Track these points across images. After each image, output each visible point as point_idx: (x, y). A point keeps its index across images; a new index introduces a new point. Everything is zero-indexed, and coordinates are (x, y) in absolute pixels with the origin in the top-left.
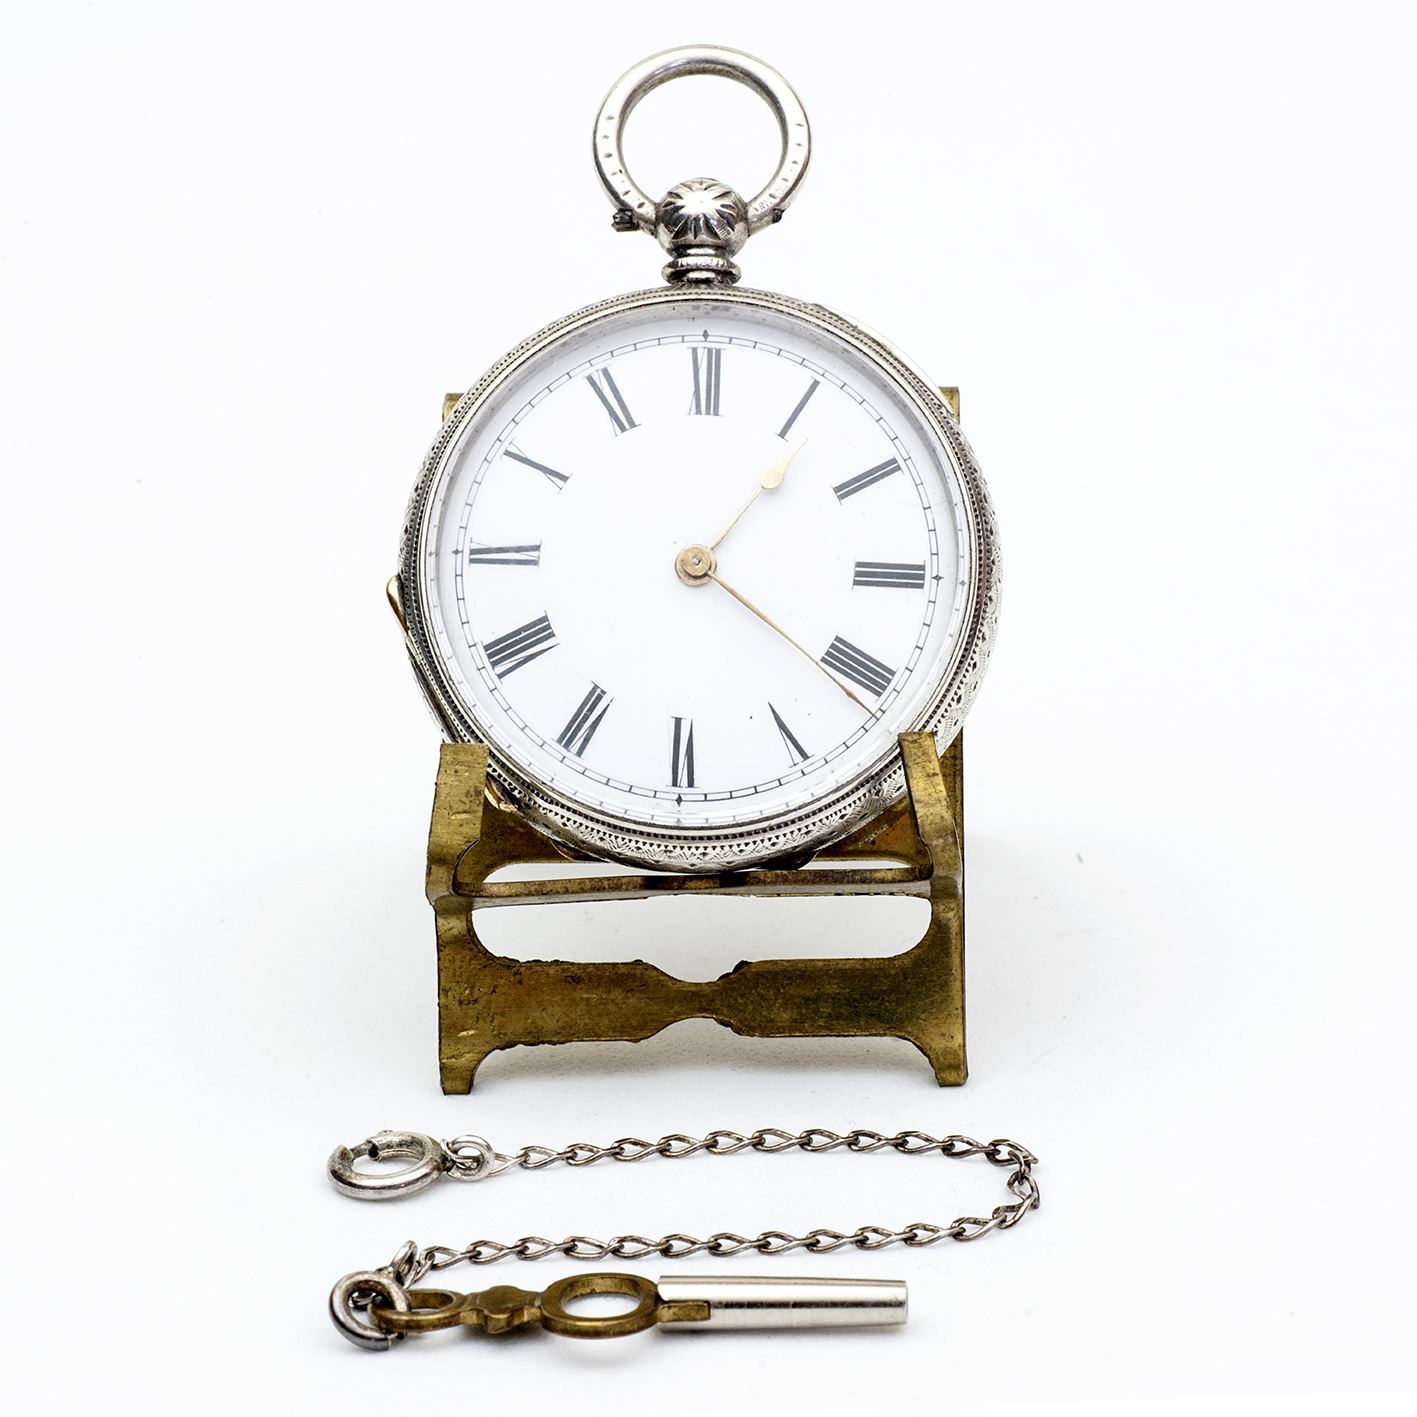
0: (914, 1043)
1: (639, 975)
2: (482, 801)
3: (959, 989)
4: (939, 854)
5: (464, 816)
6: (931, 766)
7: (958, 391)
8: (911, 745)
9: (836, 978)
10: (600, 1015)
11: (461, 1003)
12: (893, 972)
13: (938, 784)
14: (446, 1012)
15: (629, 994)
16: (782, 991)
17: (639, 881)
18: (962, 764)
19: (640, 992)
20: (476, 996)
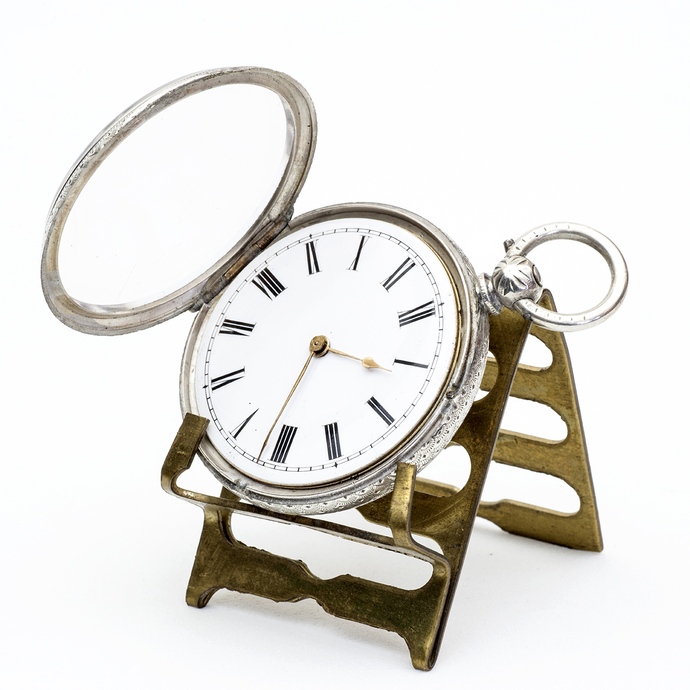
0: (405, 640)
5: (183, 453)
6: (407, 483)
8: (401, 469)
10: (265, 583)
11: (205, 558)
13: (406, 494)
15: (281, 576)
20: (213, 557)
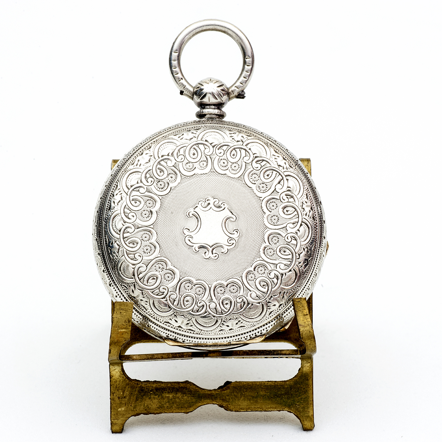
0: (294, 414)
1: (188, 388)
2: (131, 324)
3: (312, 393)
4: (309, 346)
5: (124, 330)
6: (305, 311)
7: (310, 160)
8: (297, 303)
9: (264, 389)
10: (173, 403)
11: (119, 398)
12: (286, 387)
13: (308, 318)
14: (113, 402)
15: (184, 395)
16: (243, 394)
17: (191, 354)
18: (312, 305)
19: (189, 394)
20: (125, 395)
